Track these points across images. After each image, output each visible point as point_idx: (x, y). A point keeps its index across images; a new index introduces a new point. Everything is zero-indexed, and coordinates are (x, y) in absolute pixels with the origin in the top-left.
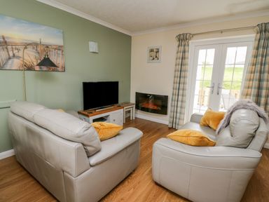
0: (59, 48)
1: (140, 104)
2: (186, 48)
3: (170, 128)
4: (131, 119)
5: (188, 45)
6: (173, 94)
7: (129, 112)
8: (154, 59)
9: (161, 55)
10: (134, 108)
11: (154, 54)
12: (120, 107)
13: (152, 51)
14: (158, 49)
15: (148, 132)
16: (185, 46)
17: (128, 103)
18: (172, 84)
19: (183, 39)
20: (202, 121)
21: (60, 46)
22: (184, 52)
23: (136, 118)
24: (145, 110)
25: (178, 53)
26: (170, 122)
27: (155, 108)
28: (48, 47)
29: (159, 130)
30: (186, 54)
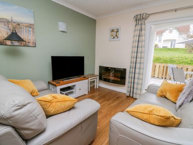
0: (30, 26)
1: (103, 76)
2: (143, 26)
3: (128, 97)
4: (95, 88)
5: (145, 24)
6: (131, 67)
7: (94, 82)
8: (114, 38)
9: (120, 34)
10: (98, 79)
11: (114, 34)
12: (85, 78)
13: (113, 31)
14: (118, 29)
15: (108, 100)
16: (141, 24)
17: (93, 75)
18: (130, 58)
19: (140, 19)
20: (159, 92)
21: (31, 25)
22: (141, 30)
23: (99, 87)
24: (107, 80)
25: (135, 31)
26: (128, 92)
27: (116, 79)
28: (19, 25)
29: (118, 98)
30: (143, 32)
